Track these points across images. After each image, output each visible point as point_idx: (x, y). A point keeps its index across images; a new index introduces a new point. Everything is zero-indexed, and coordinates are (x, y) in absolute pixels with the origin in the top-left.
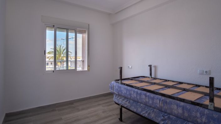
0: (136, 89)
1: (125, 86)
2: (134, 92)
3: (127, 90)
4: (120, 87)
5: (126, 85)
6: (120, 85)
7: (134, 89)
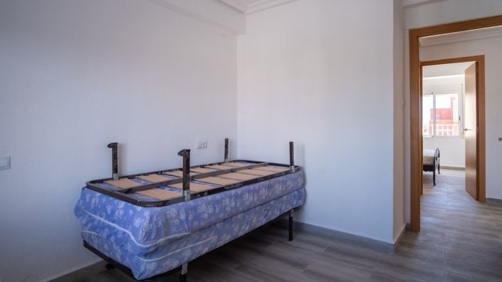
0: (231, 189)
1: (204, 198)
2: (231, 197)
3: (216, 202)
4: (195, 209)
5: (199, 195)
6: (192, 203)
7: (228, 192)
